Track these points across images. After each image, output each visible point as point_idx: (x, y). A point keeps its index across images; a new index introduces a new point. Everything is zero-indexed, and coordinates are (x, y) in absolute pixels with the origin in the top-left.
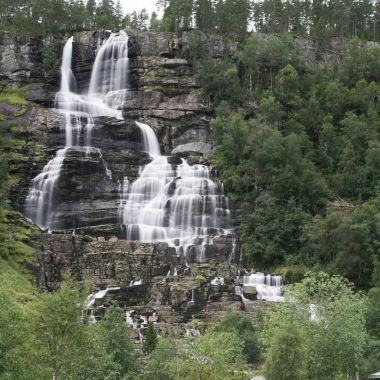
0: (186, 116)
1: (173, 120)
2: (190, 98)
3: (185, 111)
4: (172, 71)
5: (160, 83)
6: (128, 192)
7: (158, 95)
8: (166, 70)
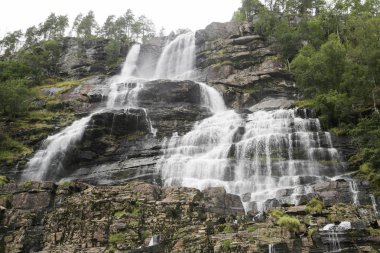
0: (260, 80)
1: (245, 87)
2: (264, 65)
3: (259, 75)
4: (243, 47)
5: (229, 58)
6: (176, 146)
7: (227, 68)
8: (236, 47)
